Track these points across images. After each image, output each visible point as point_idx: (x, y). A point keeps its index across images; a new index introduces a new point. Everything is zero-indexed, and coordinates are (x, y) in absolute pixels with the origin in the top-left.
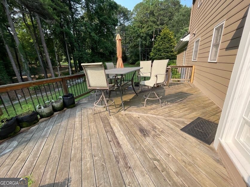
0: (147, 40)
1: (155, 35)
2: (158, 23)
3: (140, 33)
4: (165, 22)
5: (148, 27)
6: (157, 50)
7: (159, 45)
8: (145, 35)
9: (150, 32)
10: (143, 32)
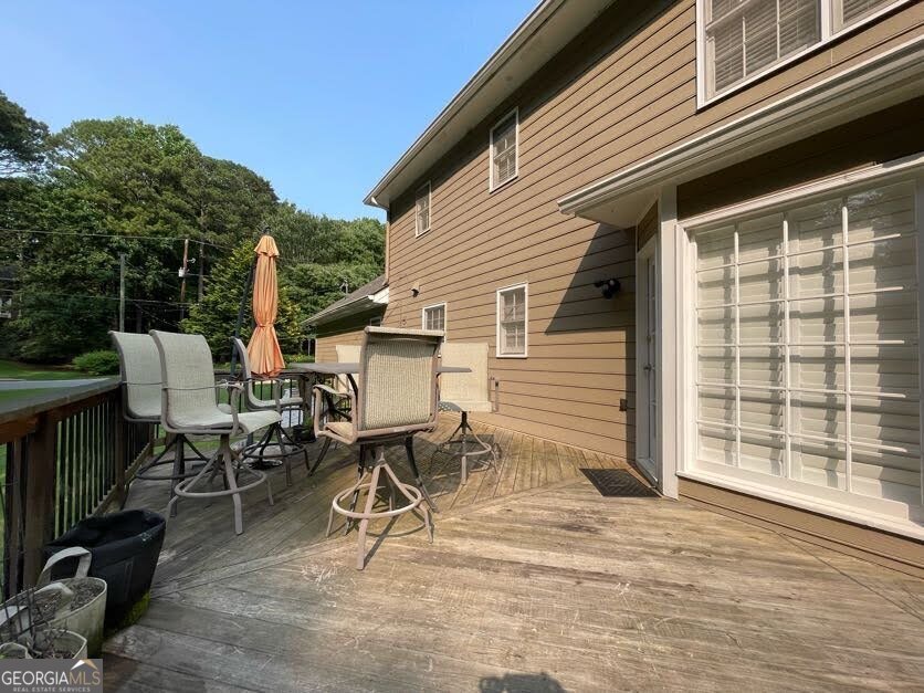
0: (147, 269)
1: (189, 258)
2: (201, 220)
3: (111, 232)
4: (229, 226)
5: (152, 222)
6: (217, 312)
7: (225, 297)
8: (135, 245)
9: (165, 242)
10: (123, 233)
